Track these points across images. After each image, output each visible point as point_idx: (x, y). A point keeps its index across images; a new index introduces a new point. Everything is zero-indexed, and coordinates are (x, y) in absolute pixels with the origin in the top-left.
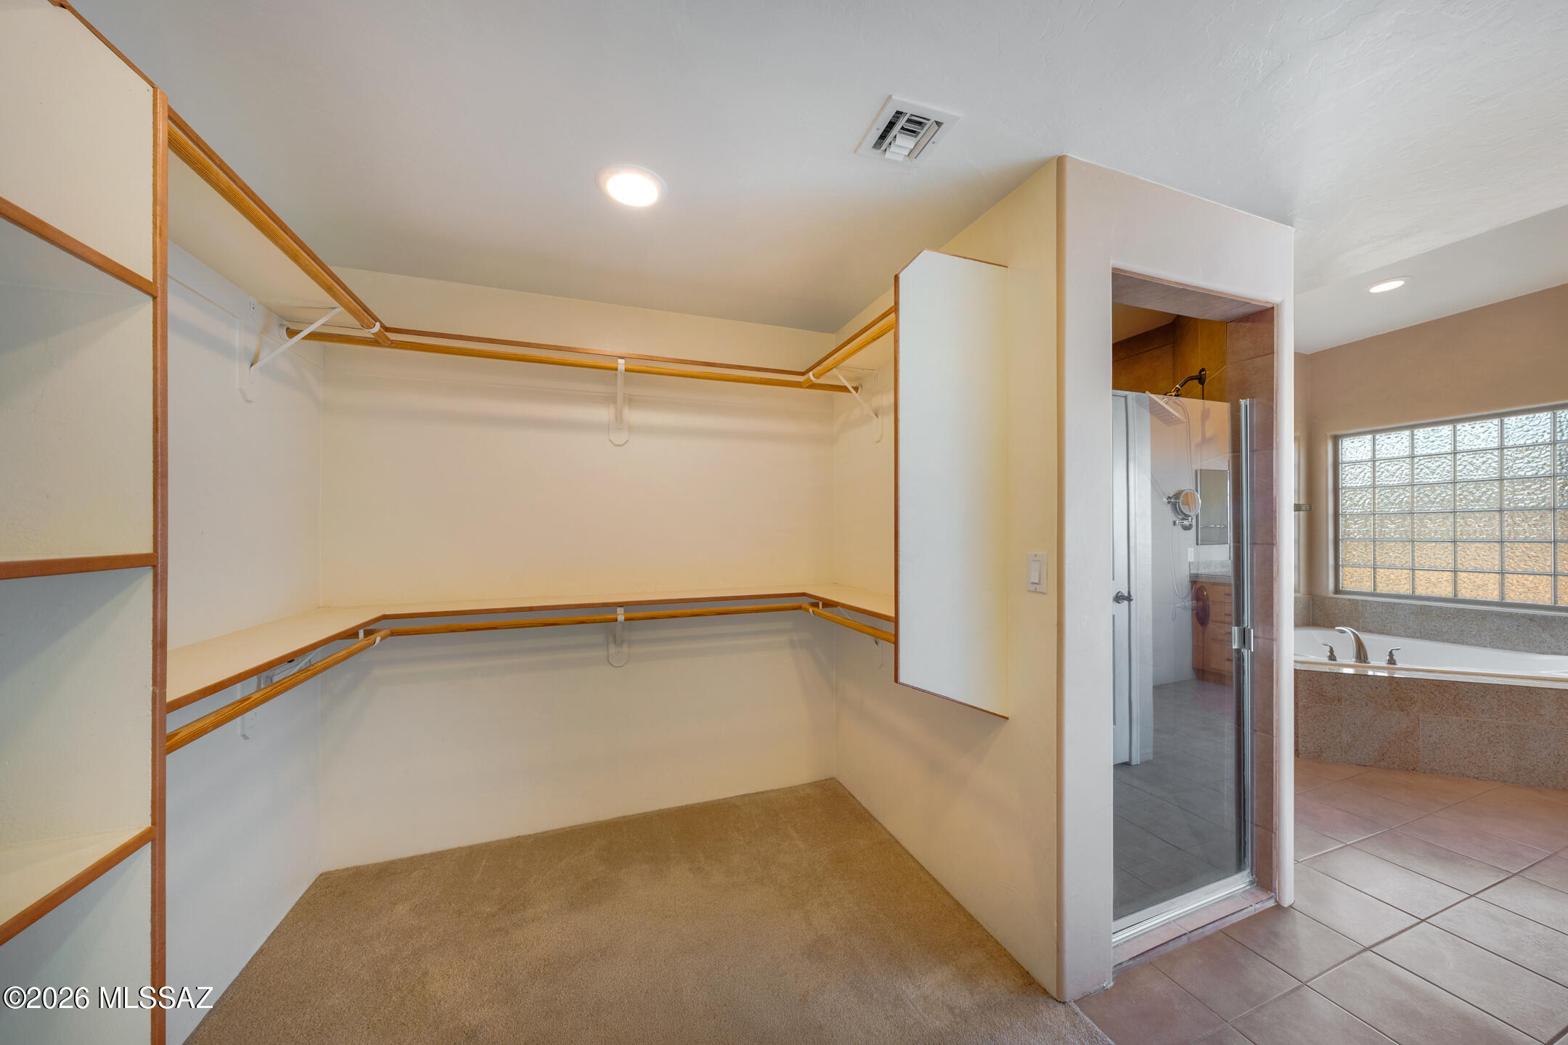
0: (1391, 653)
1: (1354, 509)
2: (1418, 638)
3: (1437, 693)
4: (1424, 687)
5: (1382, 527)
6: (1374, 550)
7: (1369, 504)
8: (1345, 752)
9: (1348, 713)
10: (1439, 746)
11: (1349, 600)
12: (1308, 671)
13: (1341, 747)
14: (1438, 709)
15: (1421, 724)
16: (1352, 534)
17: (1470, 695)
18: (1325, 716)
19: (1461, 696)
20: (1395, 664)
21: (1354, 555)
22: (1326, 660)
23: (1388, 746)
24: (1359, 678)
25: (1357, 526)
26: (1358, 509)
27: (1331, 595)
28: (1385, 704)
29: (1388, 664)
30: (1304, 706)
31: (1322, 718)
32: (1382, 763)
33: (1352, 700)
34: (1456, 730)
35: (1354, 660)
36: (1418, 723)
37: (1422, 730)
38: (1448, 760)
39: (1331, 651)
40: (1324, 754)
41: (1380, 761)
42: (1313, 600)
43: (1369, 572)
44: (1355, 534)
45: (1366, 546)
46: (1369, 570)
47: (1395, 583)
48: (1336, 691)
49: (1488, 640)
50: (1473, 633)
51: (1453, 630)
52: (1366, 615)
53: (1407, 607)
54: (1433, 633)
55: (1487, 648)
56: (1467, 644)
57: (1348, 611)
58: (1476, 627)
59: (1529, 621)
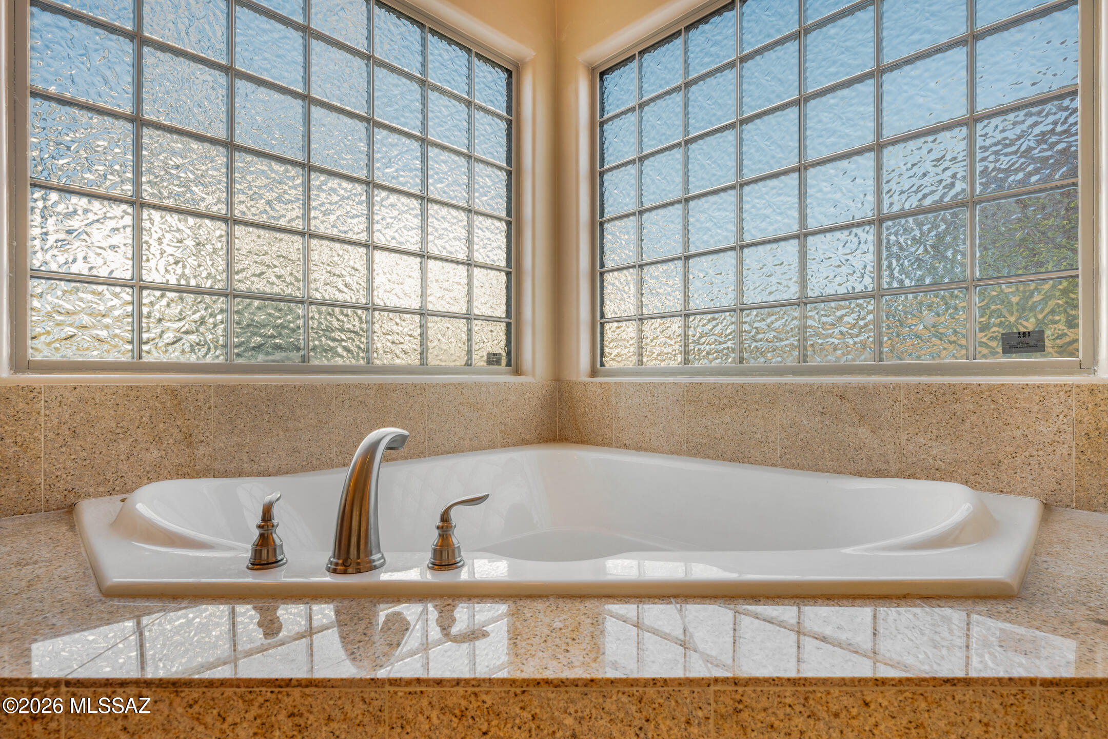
27: (583, 379)
42: (559, 391)
49: (779, 448)
50: (759, 436)
51: (730, 432)
52: (621, 414)
53: (670, 391)
54: (704, 441)
55: (778, 469)
56: (749, 462)
57: (599, 408)
58: (762, 423)
59: (839, 402)
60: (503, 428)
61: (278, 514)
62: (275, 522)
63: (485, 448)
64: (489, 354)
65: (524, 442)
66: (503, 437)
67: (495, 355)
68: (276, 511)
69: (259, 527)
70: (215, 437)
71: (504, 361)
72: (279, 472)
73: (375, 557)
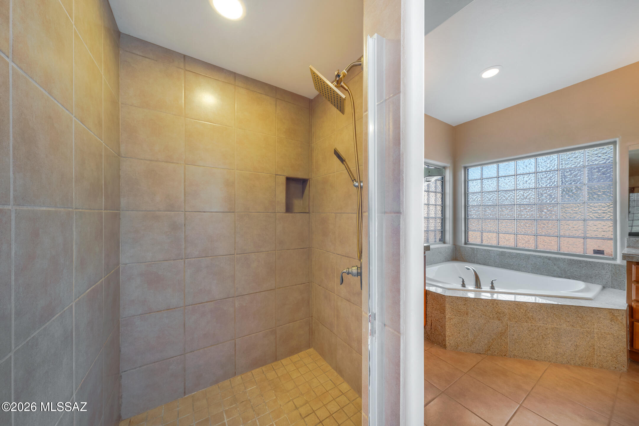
0: (492, 282)
1: (473, 203)
2: (500, 267)
3: (516, 309)
4: (510, 305)
5: (485, 212)
6: (482, 223)
7: (479, 201)
8: (471, 346)
9: (472, 322)
10: (517, 341)
11: (471, 248)
12: (451, 296)
13: (468, 343)
14: (517, 319)
15: (508, 328)
16: (473, 215)
17: (533, 310)
18: (460, 324)
19: (528, 311)
20: (494, 289)
21: (473, 226)
22: (459, 286)
23: (492, 342)
24: (477, 301)
25: (475, 211)
26: (475, 203)
27: (463, 245)
28: (491, 316)
29: (491, 289)
30: (449, 318)
31: (458, 325)
32: (489, 352)
33: (474, 314)
34: (526, 331)
35: (474, 286)
36: (507, 328)
37: (509, 331)
38: (522, 349)
39: (463, 281)
40: (459, 347)
41: (488, 351)
42: (455, 248)
43: (479, 234)
44: (474, 215)
45: (478, 221)
46: (480, 233)
47: (490, 239)
48: (465, 309)
49: (530, 269)
50: (524, 265)
51: (515, 264)
52: (478, 256)
53: (495, 252)
54: (506, 265)
55: (530, 273)
56: (521, 271)
57: (470, 253)
58: (525, 263)
59: (548, 260)
60: (445, 257)
65: (448, 261)
66: (445, 260)
67: (440, 239)
73: (482, 287)
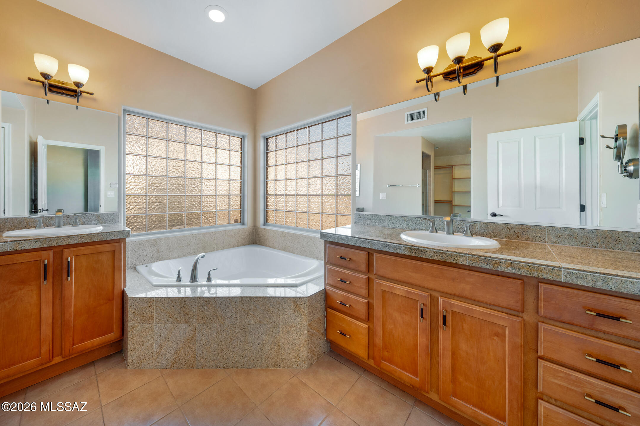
0: (209, 273)
3: (205, 307)
4: (198, 302)
8: (155, 360)
9: (157, 329)
10: (205, 347)
13: (152, 356)
14: (206, 319)
17: (222, 306)
18: (144, 333)
20: (211, 281)
23: (179, 351)
24: (164, 301)
28: (178, 319)
29: (207, 281)
30: (131, 326)
33: (160, 318)
34: (215, 334)
36: (195, 331)
37: (197, 336)
38: (210, 356)
40: (142, 364)
41: (174, 364)
42: (255, 229)
48: (150, 312)
57: (264, 235)
60: (238, 241)
61: (181, 272)
62: (180, 273)
63: (232, 247)
64: (234, 220)
65: (244, 245)
66: (238, 244)
67: (236, 220)
68: (180, 271)
69: (178, 274)
70: (164, 250)
71: (239, 221)
72: (178, 257)
73: (197, 280)
